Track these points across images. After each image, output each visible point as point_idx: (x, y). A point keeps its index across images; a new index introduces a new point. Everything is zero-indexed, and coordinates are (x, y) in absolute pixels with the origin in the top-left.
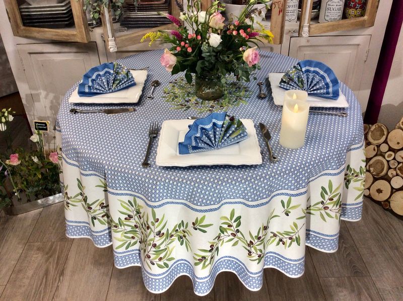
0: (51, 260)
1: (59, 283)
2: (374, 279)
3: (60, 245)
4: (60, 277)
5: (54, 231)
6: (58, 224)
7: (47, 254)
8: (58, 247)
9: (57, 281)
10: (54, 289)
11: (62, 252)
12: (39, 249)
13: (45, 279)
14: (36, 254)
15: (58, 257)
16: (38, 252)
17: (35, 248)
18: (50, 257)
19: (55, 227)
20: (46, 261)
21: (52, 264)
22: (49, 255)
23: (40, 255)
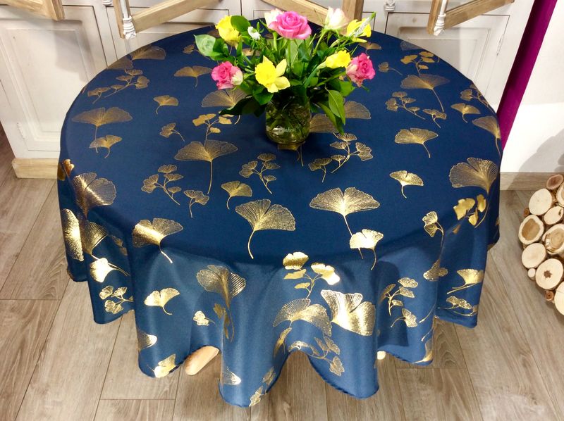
0: (30, 326)
1: (39, 362)
2: (471, 373)
3: (43, 305)
4: (41, 352)
5: (36, 284)
6: (41, 274)
7: (24, 317)
8: (40, 309)
9: (37, 358)
10: (32, 370)
11: (45, 315)
12: (12, 310)
13: (19, 354)
14: (9, 317)
15: (40, 323)
16: (11, 314)
17: (8, 308)
18: (29, 321)
19: (37, 277)
20: (24, 328)
21: (30, 331)
22: (27, 319)
23: (14, 318)
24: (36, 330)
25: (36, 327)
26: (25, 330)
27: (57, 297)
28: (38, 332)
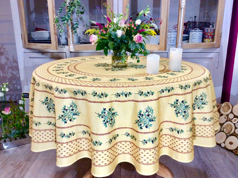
0: (18, 170)
3: (25, 163)
5: (24, 156)
6: (27, 153)
7: (16, 167)
8: (24, 164)
11: (25, 166)
12: (11, 164)
14: (9, 167)
15: (22, 169)
17: (9, 164)
19: (25, 154)
20: (14, 171)
21: (17, 173)
22: (17, 168)
23: (11, 167)
24: (20, 171)
25: (21, 170)
26: (16, 171)
27: (32, 161)
28: (21, 173)
